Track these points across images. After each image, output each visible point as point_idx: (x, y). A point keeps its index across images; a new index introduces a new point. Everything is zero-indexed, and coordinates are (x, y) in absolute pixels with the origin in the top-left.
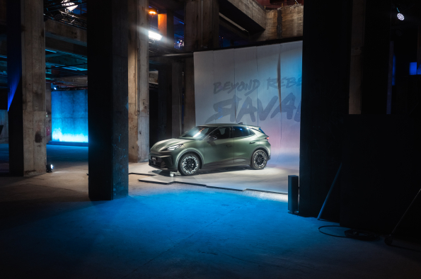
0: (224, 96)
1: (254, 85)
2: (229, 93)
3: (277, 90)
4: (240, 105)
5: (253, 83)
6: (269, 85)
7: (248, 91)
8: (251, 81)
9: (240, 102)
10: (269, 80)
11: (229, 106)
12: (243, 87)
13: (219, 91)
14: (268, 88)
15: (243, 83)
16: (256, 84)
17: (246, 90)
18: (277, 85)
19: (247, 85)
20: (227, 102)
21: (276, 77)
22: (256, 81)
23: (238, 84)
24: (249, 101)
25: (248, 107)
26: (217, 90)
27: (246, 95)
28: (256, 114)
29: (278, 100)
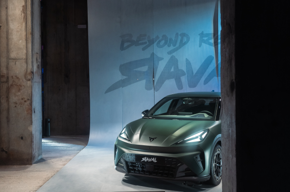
0: (136, 54)
1: (181, 41)
2: (144, 49)
3: (213, 48)
4: (161, 66)
5: (180, 37)
6: (202, 41)
7: (172, 48)
8: (177, 34)
9: (160, 62)
10: (202, 35)
11: (145, 69)
12: (166, 43)
13: (128, 47)
14: (200, 46)
15: (165, 37)
16: (185, 39)
17: (169, 46)
18: (212, 41)
19: (171, 39)
20: (141, 63)
21: (212, 31)
22: (183, 35)
23: (158, 37)
24: (173, 62)
25: (172, 70)
26: (126, 45)
27: (170, 53)
28: (184, 79)
29: (214, 61)
